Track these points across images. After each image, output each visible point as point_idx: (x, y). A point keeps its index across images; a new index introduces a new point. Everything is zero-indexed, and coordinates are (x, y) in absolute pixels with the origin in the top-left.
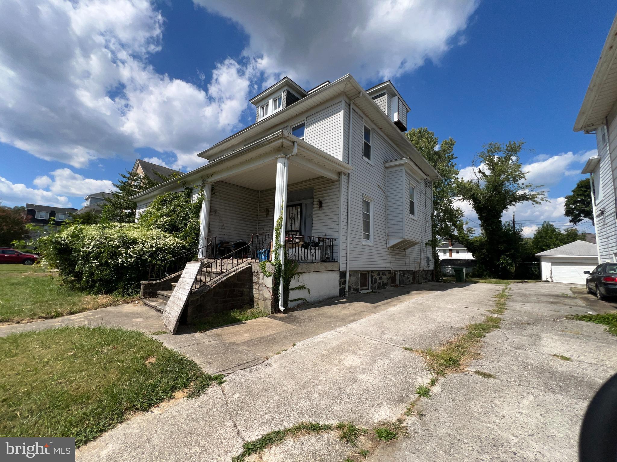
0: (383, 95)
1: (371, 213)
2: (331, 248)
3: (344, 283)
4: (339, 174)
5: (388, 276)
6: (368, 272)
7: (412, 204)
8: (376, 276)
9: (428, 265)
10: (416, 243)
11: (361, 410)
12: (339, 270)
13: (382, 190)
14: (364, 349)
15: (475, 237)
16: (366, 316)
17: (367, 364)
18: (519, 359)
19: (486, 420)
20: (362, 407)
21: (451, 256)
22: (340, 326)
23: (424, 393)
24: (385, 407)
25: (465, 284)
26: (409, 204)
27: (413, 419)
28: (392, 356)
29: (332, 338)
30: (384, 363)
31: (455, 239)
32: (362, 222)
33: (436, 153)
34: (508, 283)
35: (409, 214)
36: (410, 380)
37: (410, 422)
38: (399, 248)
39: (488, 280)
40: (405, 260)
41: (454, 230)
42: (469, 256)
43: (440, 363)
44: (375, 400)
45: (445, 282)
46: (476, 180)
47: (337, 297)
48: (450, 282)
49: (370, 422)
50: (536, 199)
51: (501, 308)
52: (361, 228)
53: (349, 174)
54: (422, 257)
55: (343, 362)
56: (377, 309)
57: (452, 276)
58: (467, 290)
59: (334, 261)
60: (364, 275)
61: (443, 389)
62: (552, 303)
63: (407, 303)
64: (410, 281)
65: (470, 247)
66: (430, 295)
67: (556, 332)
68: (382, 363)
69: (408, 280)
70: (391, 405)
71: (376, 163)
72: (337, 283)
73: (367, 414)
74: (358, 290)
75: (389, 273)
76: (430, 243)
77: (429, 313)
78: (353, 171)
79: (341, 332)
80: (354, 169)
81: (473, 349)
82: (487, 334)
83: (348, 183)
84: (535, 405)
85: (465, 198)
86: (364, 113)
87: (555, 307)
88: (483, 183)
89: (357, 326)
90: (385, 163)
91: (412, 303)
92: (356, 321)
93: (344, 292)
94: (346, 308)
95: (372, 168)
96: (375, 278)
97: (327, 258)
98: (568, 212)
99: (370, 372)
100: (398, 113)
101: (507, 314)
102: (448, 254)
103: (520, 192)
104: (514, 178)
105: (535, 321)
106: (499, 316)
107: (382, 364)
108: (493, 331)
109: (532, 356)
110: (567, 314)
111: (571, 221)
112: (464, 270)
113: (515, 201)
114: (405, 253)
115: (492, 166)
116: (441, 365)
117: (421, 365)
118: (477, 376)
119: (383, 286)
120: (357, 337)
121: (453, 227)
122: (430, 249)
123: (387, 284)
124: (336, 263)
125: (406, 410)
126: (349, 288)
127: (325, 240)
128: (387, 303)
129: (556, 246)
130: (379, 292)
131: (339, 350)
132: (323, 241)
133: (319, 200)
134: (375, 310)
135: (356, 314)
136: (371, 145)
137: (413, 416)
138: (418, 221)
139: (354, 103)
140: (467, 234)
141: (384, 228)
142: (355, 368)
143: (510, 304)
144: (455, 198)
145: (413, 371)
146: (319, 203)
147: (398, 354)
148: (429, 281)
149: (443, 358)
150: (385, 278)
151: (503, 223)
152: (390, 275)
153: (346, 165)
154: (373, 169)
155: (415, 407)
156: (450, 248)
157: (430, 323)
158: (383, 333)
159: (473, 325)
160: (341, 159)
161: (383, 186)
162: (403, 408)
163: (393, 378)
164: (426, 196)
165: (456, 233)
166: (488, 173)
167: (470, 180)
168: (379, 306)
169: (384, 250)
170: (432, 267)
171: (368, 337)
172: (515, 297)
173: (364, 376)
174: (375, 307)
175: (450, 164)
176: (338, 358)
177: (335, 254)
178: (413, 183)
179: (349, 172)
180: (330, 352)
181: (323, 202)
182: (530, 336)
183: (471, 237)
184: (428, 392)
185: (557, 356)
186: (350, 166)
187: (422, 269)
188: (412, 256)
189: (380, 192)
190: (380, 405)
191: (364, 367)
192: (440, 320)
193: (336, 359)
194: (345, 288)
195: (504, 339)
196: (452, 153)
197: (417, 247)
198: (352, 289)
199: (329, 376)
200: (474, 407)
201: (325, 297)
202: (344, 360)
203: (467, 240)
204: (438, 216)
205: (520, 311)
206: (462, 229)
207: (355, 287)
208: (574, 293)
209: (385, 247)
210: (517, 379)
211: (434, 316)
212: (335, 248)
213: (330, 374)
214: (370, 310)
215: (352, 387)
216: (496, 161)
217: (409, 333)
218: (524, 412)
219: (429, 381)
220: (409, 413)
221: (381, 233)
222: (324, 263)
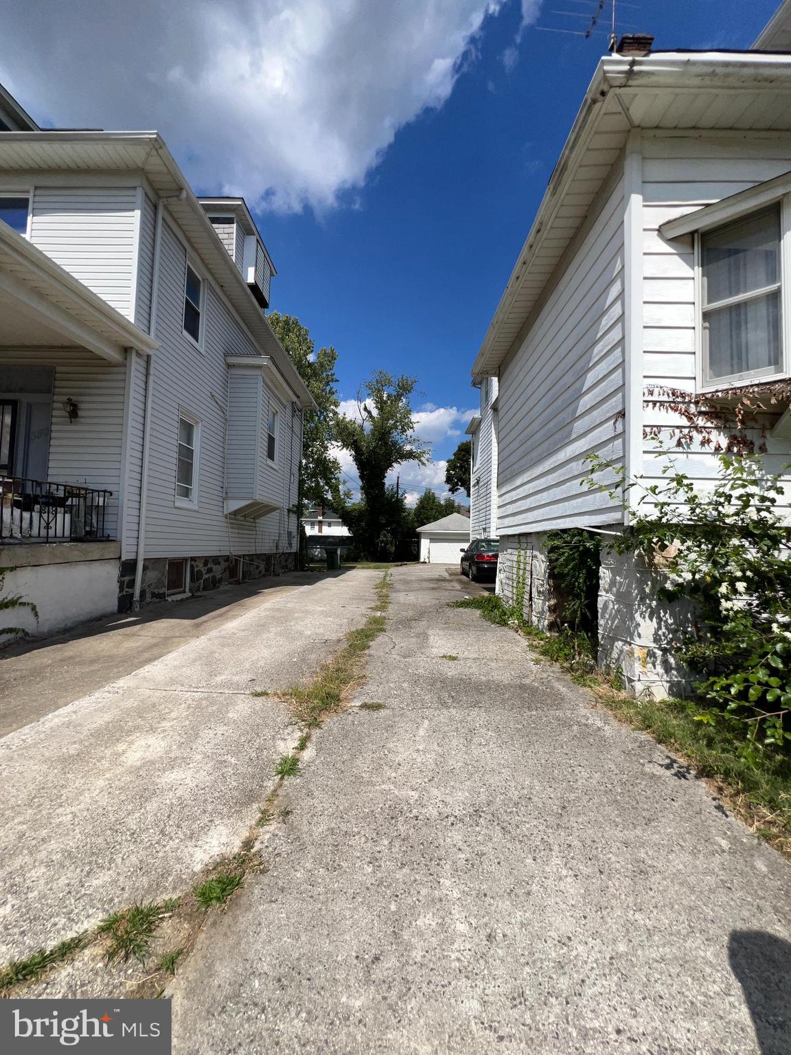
0: (229, 221)
1: (196, 446)
2: (101, 511)
3: (132, 584)
4: (126, 350)
5: (224, 564)
6: (185, 559)
7: (271, 440)
8: (200, 566)
9: (290, 544)
10: (274, 509)
11: (165, 858)
12: (120, 558)
13: (220, 406)
14: (174, 715)
15: (354, 504)
16: (178, 645)
17: (180, 745)
18: (410, 671)
19: (379, 779)
20: (168, 848)
21: (320, 531)
22: (118, 678)
23: (289, 768)
24: (218, 827)
25: (340, 572)
26: (267, 440)
27: (272, 828)
28: (230, 715)
29: (95, 710)
30: (215, 734)
31: (327, 505)
32: (175, 461)
33: (310, 365)
34: (388, 567)
35: (265, 457)
36: (265, 752)
37: (267, 836)
38: (245, 516)
39: (366, 564)
40: (254, 537)
41: (327, 491)
42: (342, 531)
43: (313, 705)
44: (195, 819)
45: (312, 570)
46: (359, 421)
47: (113, 614)
48: (320, 569)
49: (184, 877)
50: (422, 459)
51: (383, 602)
52: (174, 474)
53: (149, 357)
54: (282, 532)
55: (123, 758)
56: (202, 627)
57: (321, 561)
58: (343, 580)
59: (107, 539)
60: (176, 566)
61: (319, 750)
62: (433, 589)
63: (256, 610)
64: (260, 572)
65: (347, 518)
66: (293, 592)
67: (441, 626)
68: (212, 735)
69: (257, 571)
70: (229, 818)
71: (208, 350)
72: (115, 586)
73: (179, 860)
74: (162, 596)
75: (225, 561)
76: (295, 509)
77: (292, 624)
78: (157, 352)
79: (121, 691)
80: (161, 349)
81: (356, 671)
82: (371, 643)
83: (147, 375)
84: (431, 733)
85: (345, 445)
86: (188, 240)
87: (436, 594)
88: (368, 426)
89: (156, 670)
90: (226, 355)
91: (265, 610)
92: (156, 658)
93: (131, 604)
94: (134, 635)
95: (201, 360)
96: (199, 571)
97: (87, 533)
98: (449, 479)
99: (186, 761)
100: (256, 270)
101: (391, 610)
102: (317, 528)
103: (408, 448)
104: (403, 427)
105: (420, 615)
106: (383, 614)
107: (211, 737)
108: (377, 636)
109: (422, 664)
110: (448, 601)
111: (450, 490)
112: (339, 552)
113: (401, 459)
114: (254, 525)
115: (381, 405)
116: (313, 709)
117: (283, 718)
118: (364, 712)
119: (214, 584)
120: (158, 694)
121: (327, 488)
122: (294, 517)
123: (221, 580)
124: (112, 545)
125: (260, 815)
126: (143, 593)
127: (83, 492)
128: (220, 616)
129: (436, 519)
130: (205, 596)
131: (114, 733)
132: (78, 496)
133: (69, 400)
134: (197, 632)
135: (155, 645)
136: (200, 311)
137: (271, 822)
138: (280, 471)
139: (166, 207)
140: (343, 499)
141: (220, 479)
142: (152, 763)
143: (393, 595)
144: (333, 442)
145: (268, 733)
146: (69, 408)
147: (243, 707)
148: (290, 570)
149: (316, 697)
150: (218, 570)
151: (386, 486)
152: (227, 564)
153: (144, 336)
154: (203, 362)
155: (275, 802)
156: (320, 518)
157: (294, 639)
158: (212, 674)
159: (353, 632)
160: (132, 320)
161: (221, 399)
162: (253, 814)
163: (233, 761)
164: (293, 431)
165: (329, 496)
166: (375, 413)
167: (353, 419)
168: (205, 622)
169: (219, 518)
170: (295, 547)
171: (183, 688)
172: (398, 586)
173: (173, 776)
174: (198, 626)
175: (328, 388)
176: (108, 752)
177: (108, 525)
178: (275, 405)
179: (150, 352)
180: (87, 744)
181: (82, 406)
182: (418, 636)
183: (349, 504)
184: (296, 764)
185: (446, 657)
186: (151, 338)
187: (281, 551)
188: (265, 530)
189: (214, 409)
190: (205, 829)
191: (172, 755)
192: (309, 633)
193: (102, 758)
194: (132, 595)
195: (391, 647)
196: (332, 372)
197: (275, 514)
198: (148, 595)
199: (82, 807)
200: (363, 765)
201: (82, 618)
202: (124, 752)
203: (343, 508)
204: (307, 468)
205: (404, 604)
206: (338, 490)
207: (156, 591)
208: (450, 575)
209: (221, 514)
210: (409, 701)
211: (299, 627)
212: (109, 510)
213: (86, 797)
214: (188, 632)
215: (142, 811)
216: (385, 399)
217: (262, 663)
218: (421, 748)
219: (296, 744)
220: (263, 820)
221: (215, 487)
222: (80, 544)
